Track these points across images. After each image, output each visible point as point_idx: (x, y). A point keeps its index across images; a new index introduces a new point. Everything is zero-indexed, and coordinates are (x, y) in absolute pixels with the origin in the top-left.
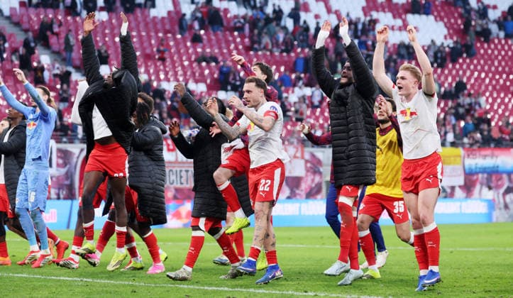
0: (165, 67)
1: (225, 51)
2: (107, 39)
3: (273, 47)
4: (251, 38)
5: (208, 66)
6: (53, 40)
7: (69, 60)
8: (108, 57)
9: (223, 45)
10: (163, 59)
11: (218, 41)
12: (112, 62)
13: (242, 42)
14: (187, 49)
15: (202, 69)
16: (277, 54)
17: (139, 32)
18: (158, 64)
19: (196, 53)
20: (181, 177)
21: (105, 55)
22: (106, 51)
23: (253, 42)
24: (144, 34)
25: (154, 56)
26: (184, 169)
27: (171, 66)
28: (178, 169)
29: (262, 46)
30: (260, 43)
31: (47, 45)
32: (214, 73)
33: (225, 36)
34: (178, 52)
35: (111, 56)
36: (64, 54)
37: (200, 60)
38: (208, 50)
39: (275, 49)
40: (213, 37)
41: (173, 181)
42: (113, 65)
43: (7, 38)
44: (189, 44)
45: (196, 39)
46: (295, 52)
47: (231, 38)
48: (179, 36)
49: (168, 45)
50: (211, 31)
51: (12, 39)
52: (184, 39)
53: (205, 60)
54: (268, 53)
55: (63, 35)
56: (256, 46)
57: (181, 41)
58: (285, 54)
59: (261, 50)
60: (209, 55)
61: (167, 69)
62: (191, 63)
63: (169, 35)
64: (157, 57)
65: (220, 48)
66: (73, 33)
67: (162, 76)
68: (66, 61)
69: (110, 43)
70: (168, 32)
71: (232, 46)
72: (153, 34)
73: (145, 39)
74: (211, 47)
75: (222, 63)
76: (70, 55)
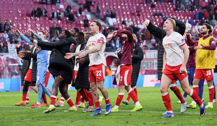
0: (140, 18)
1: (165, 11)
2: (115, 7)
3: (185, 9)
4: (176, 5)
5: (158, 18)
6: (92, 8)
7: (99, 16)
8: (115, 14)
9: (164, 8)
10: (139, 15)
11: (162, 7)
12: (117, 17)
13: (172, 7)
14: (149, 10)
15: (156, 19)
16: (187, 11)
17: (128, 4)
18: (137, 17)
19: (153, 12)
20: (148, 65)
21: (114, 14)
22: (114, 12)
23: (177, 7)
24: (130, 4)
25: (135, 14)
26: (149, 62)
27: (142, 18)
28: (147, 62)
29: (181, 8)
30: (180, 7)
31: (89, 10)
32: (161, 20)
33: (165, 4)
34: (145, 11)
35: (117, 14)
36: (97, 14)
38: (158, 11)
39: (186, 10)
40: (160, 5)
41: (145, 67)
42: (118, 18)
43: (72, 8)
44: (150, 8)
45: (153, 6)
46: (195, 11)
47: (167, 6)
48: (145, 5)
49: (141, 9)
50: (159, 2)
51: (74, 8)
52: (148, 6)
53: (157, 15)
54: (184, 11)
55: (96, 6)
56: (178, 8)
57: (146, 7)
58: (190, 12)
59: (180, 10)
60: (158, 13)
61: (141, 19)
62: (151, 16)
63: (141, 5)
64: (136, 14)
65: (163, 10)
66: (100, 5)
67: (139, 22)
68: (98, 17)
69: (116, 9)
70: (141, 3)
71: (168, 9)
72: (134, 4)
73: (131, 6)
74: (159, 9)
75: (164, 16)
76: (99, 14)
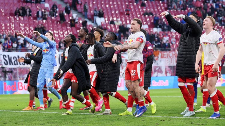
0: (129, 18)
1: (156, 10)
2: (103, 6)
3: (177, 8)
4: (167, 4)
5: (149, 17)
6: (78, 7)
7: (86, 16)
8: (103, 14)
9: (155, 7)
10: (128, 14)
11: (153, 5)
12: (105, 16)
13: (164, 6)
14: (139, 9)
15: (146, 19)
16: (179, 10)
17: (117, 3)
18: (126, 16)
19: (143, 11)
21: (102, 13)
22: (102, 11)
23: (168, 6)
24: (119, 3)
25: (124, 13)
27: (132, 17)
29: (172, 7)
30: (171, 6)
31: (76, 9)
32: (151, 20)
33: (156, 3)
34: (135, 11)
35: (105, 14)
36: (84, 13)
37: (145, 14)
38: (148, 10)
39: (178, 9)
40: (150, 4)
42: (106, 17)
43: (58, 6)
44: (140, 7)
45: (143, 5)
46: (187, 10)
47: (158, 4)
48: (135, 4)
49: (130, 8)
50: (149, 1)
51: (60, 7)
52: (137, 5)
53: (147, 14)
54: (175, 10)
55: (83, 5)
56: (170, 7)
57: (136, 6)
58: (183, 11)
59: (172, 9)
60: (149, 12)
61: (130, 19)
62: (141, 16)
63: (131, 3)
64: (126, 13)
65: (154, 9)
66: (87, 3)
67: (128, 22)
68: (85, 16)
69: (104, 8)
70: (130, 2)
71: (159, 8)
72: (123, 3)
73: (120, 5)
74: (150, 8)
75: (155, 16)
76: (86, 13)
